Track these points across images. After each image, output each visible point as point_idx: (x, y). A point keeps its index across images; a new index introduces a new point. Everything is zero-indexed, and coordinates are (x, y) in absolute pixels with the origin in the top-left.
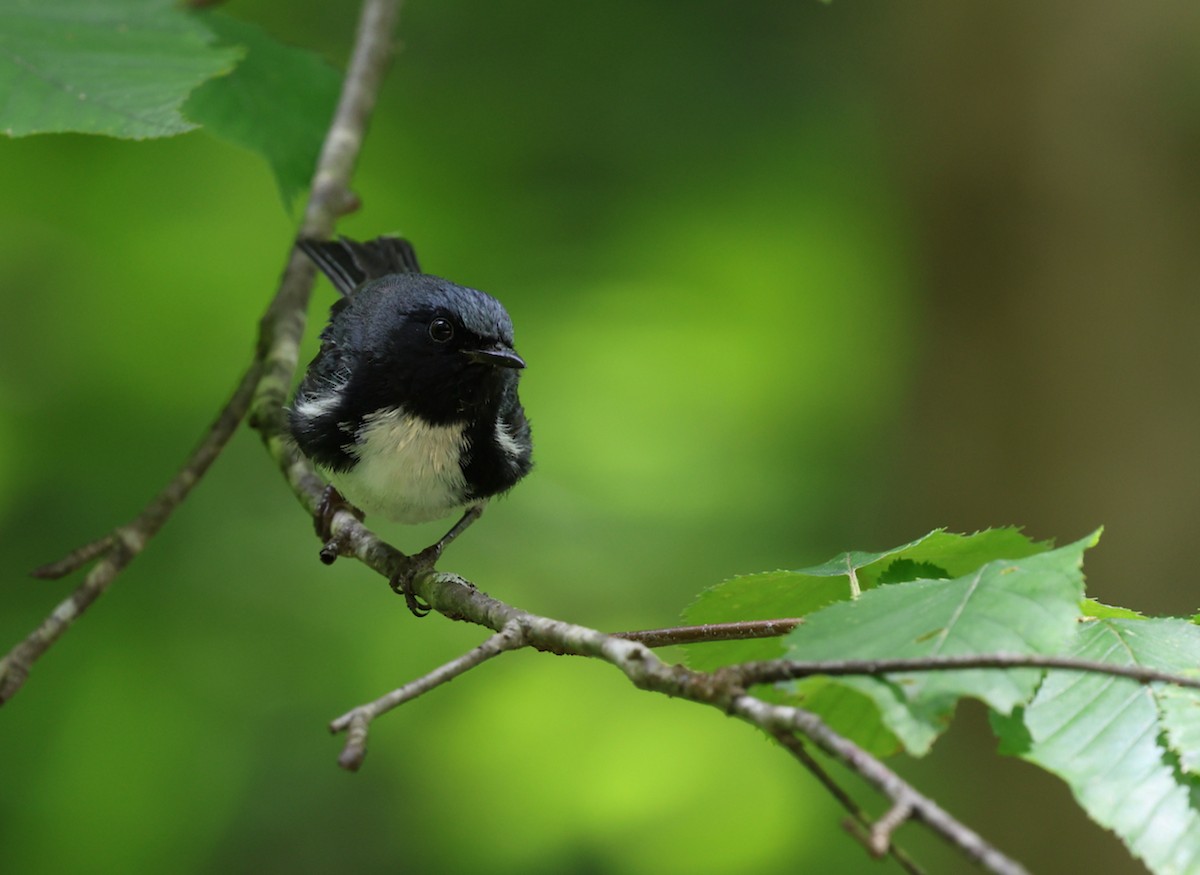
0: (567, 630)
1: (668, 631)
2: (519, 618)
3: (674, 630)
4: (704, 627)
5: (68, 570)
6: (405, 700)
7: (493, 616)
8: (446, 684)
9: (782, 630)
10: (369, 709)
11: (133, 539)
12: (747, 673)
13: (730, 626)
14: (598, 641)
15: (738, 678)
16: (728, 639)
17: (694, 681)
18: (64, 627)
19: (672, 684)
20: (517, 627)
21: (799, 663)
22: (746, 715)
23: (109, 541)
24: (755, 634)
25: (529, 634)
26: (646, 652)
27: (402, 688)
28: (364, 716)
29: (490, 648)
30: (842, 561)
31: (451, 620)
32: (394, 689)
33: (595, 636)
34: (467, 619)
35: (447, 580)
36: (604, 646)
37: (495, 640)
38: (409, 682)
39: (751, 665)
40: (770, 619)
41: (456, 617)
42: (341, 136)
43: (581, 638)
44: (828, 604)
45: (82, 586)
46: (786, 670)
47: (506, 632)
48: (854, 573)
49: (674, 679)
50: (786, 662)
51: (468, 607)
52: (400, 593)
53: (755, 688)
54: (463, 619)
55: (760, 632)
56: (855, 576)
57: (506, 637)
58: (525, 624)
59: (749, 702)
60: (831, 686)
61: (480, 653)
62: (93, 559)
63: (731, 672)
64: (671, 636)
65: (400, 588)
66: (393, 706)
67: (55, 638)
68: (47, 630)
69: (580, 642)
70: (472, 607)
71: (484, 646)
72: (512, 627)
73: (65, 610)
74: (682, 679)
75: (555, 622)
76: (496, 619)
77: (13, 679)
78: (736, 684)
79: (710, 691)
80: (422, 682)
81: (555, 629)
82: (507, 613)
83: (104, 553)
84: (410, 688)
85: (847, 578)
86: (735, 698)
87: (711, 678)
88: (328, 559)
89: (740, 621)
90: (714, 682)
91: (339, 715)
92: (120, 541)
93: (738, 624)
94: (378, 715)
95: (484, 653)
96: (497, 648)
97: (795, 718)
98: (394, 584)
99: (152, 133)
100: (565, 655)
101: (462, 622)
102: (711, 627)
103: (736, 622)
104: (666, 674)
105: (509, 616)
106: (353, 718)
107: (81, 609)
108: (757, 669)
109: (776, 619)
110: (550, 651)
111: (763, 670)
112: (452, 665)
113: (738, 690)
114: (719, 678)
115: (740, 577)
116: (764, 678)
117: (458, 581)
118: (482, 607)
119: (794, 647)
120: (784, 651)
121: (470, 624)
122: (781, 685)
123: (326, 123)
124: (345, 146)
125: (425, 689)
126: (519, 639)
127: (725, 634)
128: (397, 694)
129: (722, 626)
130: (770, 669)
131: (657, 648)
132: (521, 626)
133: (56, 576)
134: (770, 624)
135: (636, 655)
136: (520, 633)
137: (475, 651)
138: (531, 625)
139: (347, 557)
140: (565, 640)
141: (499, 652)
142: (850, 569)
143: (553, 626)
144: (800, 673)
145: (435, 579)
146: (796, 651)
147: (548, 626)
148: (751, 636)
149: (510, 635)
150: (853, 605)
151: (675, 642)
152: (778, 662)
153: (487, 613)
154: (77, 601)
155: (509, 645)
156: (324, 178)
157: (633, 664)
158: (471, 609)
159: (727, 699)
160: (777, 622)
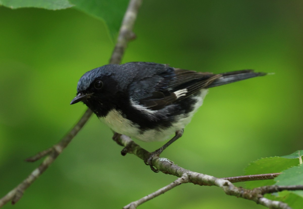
0: (203, 176)
1: (238, 177)
2: (187, 172)
3: (240, 177)
4: (250, 176)
5: (37, 159)
6: (148, 200)
7: (179, 172)
8: (162, 195)
9: (275, 176)
10: (136, 203)
11: (58, 148)
12: (263, 190)
13: (258, 175)
14: (214, 180)
15: (260, 192)
16: (258, 180)
17: (245, 193)
18: (35, 178)
19: (238, 194)
20: (186, 176)
21: (281, 186)
22: (263, 204)
23: (50, 149)
24: (267, 178)
25: (191, 178)
26: (229, 183)
27: (148, 196)
28: (134, 205)
29: (177, 182)
30: (297, 154)
31: (165, 174)
32: (144, 196)
33: (212, 178)
34: (170, 174)
35: (163, 160)
36: (215, 181)
37: (179, 180)
38: (149, 194)
39: (265, 187)
40: (272, 173)
41: (166, 173)
42: (130, 14)
43: (208, 179)
44: (291, 167)
45: (41, 164)
46: (276, 189)
47: (183, 177)
48: (301, 158)
49: (239, 192)
50: (276, 186)
51: (170, 169)
52: (147, 165)
53: (266, 195)
54: (169, 173)
55: (269, 177)
56: (301, 159)
57: (183, 179)
58: (189, 174)
59: (264, 200)
60: (291, 194)
61: (174, 184)
62: (45, 155)
63: (258, 189)
64: (239, 179)
65: (147, 163)
66: (144, 202)
67: (32, 182)
68: (30, 179)
69: (207, 180)
70: (171, 169)
71: (175, 182)
72: (185, 176)
73: (36, 172)
74: (242, 192)
75: (199, 174)
76: (179, 173)
77: (18, 195)
78: (259, 194)
79: (251, 196)
80: (154, 194)
81: (199, 176)
82: (183, 171)
83: (49, 153)
84: (150, 196)
85: (299, 159)
86: (259, 198)
87: (251, 192)
88: (123, 153)
89: (262, 174)
90: (252, 193)
91: (126, 205)
92: (54, 149)
93: (261, 175)
94: (139, 205)
95: (175, 184)
96: (180, 182)
97: (279, 205)
98: (146, 162)
99: (59, 8)
100: (203, 186)
101: (169, 175)
102: (252, 176)
103: (260, 174)
104: (236, 190)
105: (184, 172)
106: (131, 205)
107: (41, 172)
108: (267, 188)
109: (274, 173)
110: (198, 184)
111: (269, 189)
112: (164, 188)
113: (260, 196)
114: (254, 191)
115: (263, 158)
116: (269, 192)
117: (167, 161)
118: (175, 169)
119: (278, 181)
120: (275, 182)
121: (171, 175)
122: (274, 194)
123: (124, 10)
124: (131, 18)
125: (155, 196)
126: (187, 179)
127: (257, 178)
128: (146, 198)
129: (256, 175)
130: (271, 188)
131: (234, 183)
132: (187, 175)
133: (33, 161)
134: (272, 175)
135: (226, 184)
136: (188, 178)
137: (172, 184)
138: (191, 175)
139: (130, 153)
140: (202, 180)
141: (180, 184)
142: (299, 156)
143: (199, 175)
144: (281, 190)
145: (159, 160)
146: (279, 183)
147: (197, 175)
148: (266, 179)
149: (184, 178)
150: (299, 167)
151: (240, 181)
152: (274, 186)
153: (177, 171)
154: (40, 170)
155: (184, 182)
156: (124, 28)
157: (225, 187)
158: (171, 170)
159: (257, 199)
160: (274, 174)
